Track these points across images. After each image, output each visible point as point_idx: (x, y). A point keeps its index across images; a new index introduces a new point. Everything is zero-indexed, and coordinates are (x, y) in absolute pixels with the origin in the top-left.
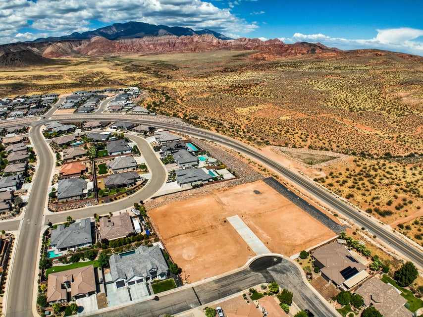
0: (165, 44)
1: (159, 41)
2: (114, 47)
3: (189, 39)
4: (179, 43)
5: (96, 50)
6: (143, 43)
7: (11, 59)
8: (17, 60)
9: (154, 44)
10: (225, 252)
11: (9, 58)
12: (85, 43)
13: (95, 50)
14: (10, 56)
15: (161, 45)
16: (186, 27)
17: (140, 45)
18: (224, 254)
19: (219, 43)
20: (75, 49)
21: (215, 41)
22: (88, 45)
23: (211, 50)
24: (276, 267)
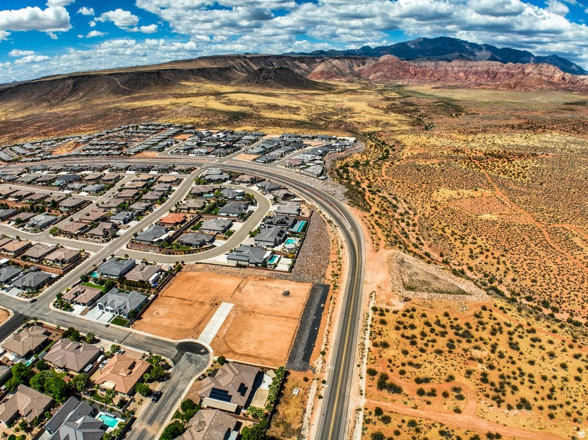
0: (482, 72)
1: (474, 68)
2: (408, 71)
3: (519, 68)
4: (504, 73)
5: (381, 73)
6: (450, 69)
9: (467, 71)
11: (262, 75)
12: (370, 63)
13: (378, 74)
15: (476, 73)
16: (522, 50)
17: (446, 71)
19: (564, 79)
20: (356, 69)
21: (558, 75)
22: (374, 65)
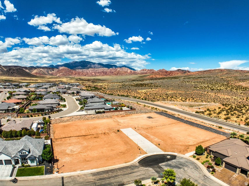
0: (101, 72)
1: (98, 71)
2: (72, 73)
3: (114, 70)
4: (109, 72)
5: (62, 73)
6: (88, 72)
7: (12, 72)
8: (15, 73)
9: (95, 72)
10: (112, 150)
12: (56, 70)
13: (61, 74)
14: (11, 71)
15: (99, 73)
17: (87, 73)
18: (111, 151)
19: (131, 72)
20: (50, 72)
21: (129, 71)
22: (58, 71)
23: (127, 74)
24: (169, 162)
